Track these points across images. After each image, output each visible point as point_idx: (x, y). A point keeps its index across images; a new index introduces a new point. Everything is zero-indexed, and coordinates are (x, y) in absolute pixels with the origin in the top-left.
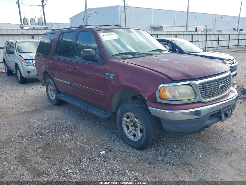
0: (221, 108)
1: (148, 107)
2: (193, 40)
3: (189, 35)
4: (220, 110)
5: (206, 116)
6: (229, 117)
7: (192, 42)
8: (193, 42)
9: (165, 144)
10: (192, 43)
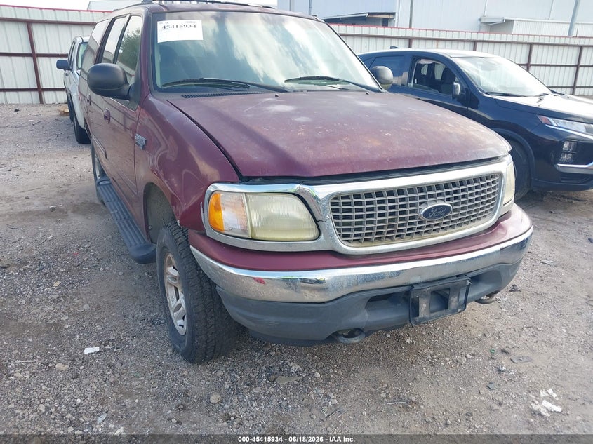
0: (418, 279)
1: (191, 247)
2: (532, 62)
3: (519, 46)
4: (412, 286)
5: (344, 298)
6: (454, 312)
7: (528, 66)
8: (532, 68)
9: (273, 353)
10: (528, 70)
